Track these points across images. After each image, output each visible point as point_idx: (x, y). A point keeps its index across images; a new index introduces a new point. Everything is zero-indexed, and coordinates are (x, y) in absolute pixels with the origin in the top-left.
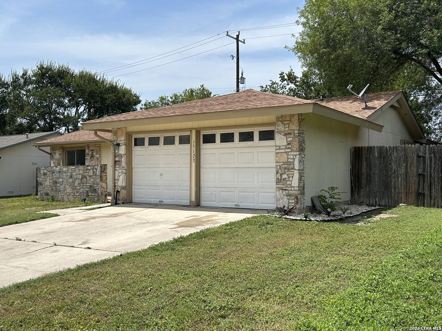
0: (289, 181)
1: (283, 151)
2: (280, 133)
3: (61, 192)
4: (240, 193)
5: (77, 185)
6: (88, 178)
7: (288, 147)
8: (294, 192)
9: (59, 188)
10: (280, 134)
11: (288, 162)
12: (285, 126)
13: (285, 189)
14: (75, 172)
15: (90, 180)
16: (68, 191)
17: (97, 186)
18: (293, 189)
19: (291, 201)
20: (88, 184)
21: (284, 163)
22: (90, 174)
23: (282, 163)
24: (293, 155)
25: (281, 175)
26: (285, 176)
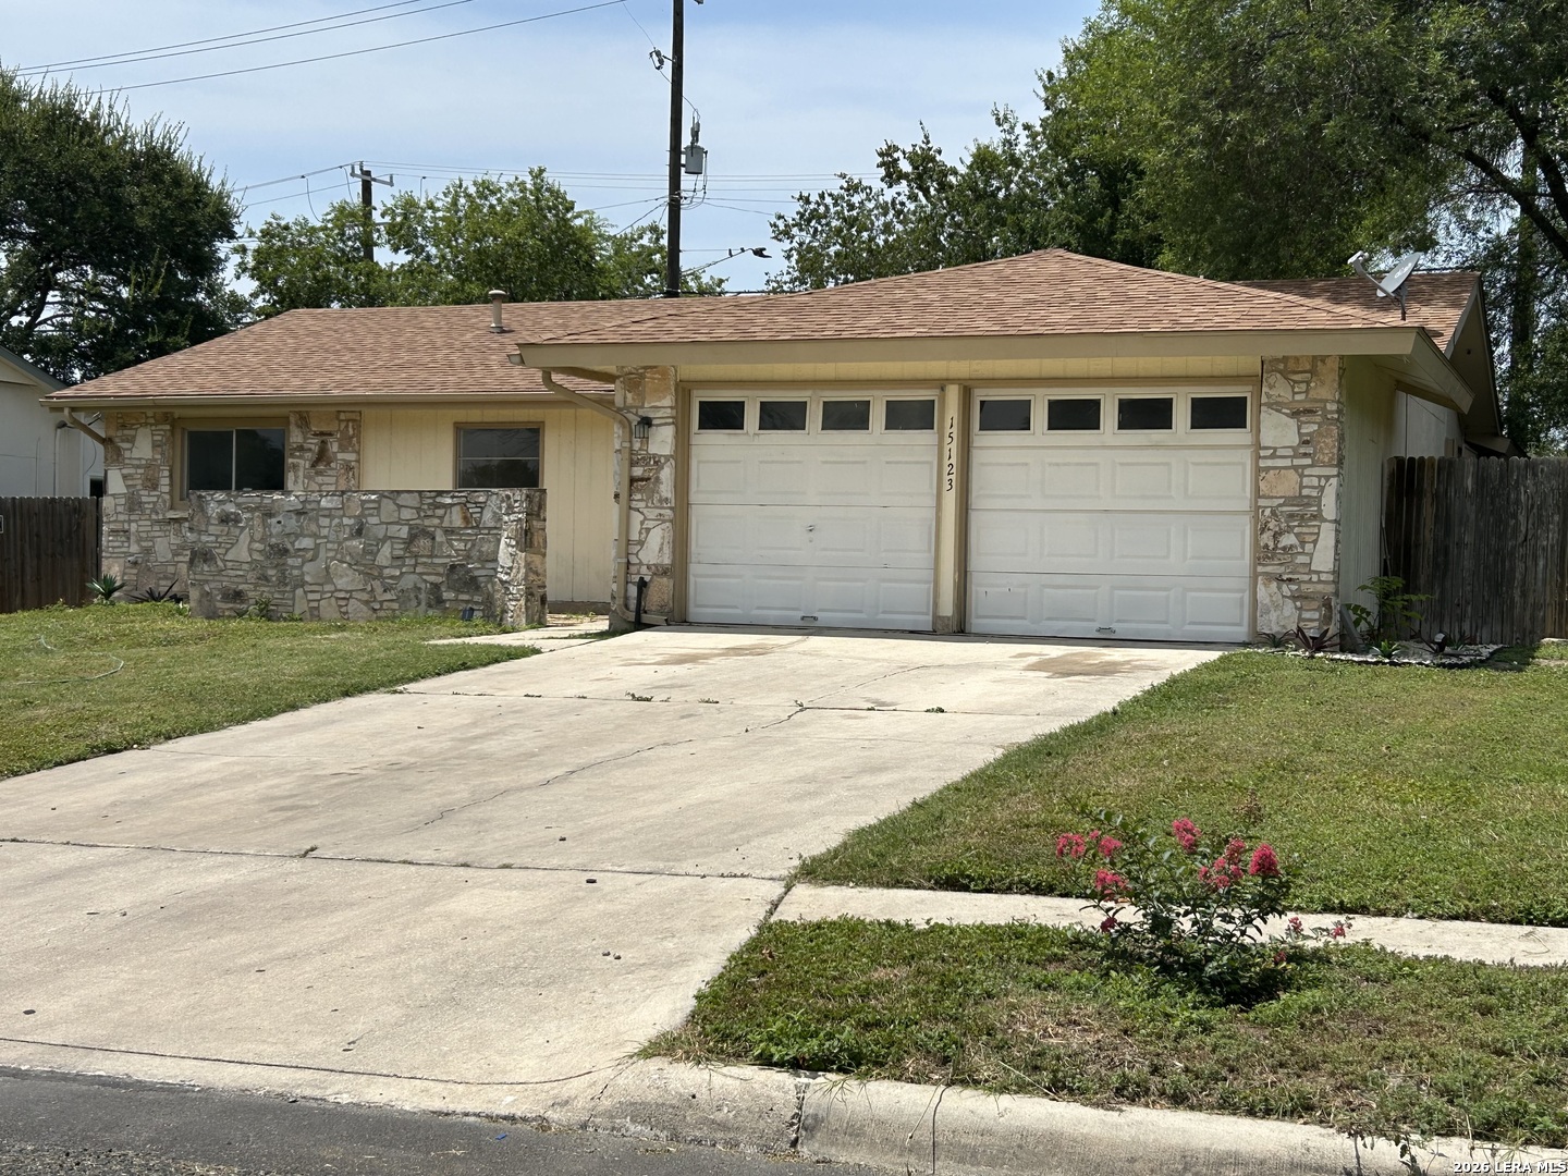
0: (1303, 553)
1: (1287, 462)
2: (1276, 406)
3: (307, 588)
4: (1117, 592)
5: (385, 563)
6: (440, 537)
7: (1302, 450)
8: (1320, 587)
9: (296, 572)
10: (1277, 411)
11: (1301, 496)
12: (1293, 387)
13: (1290, 580)
14: (378, 515)
15: (452, 546)
16: (341, 583)
17: (483, 568)
18: (1315, 578)
19: (1306, 615)
20: (436, 561)
21: (1289, 501)
22: (451, 522)
23: (1282, 501)
24: (1319, 477)
25: (1276, 536)
26: (1288, 540)
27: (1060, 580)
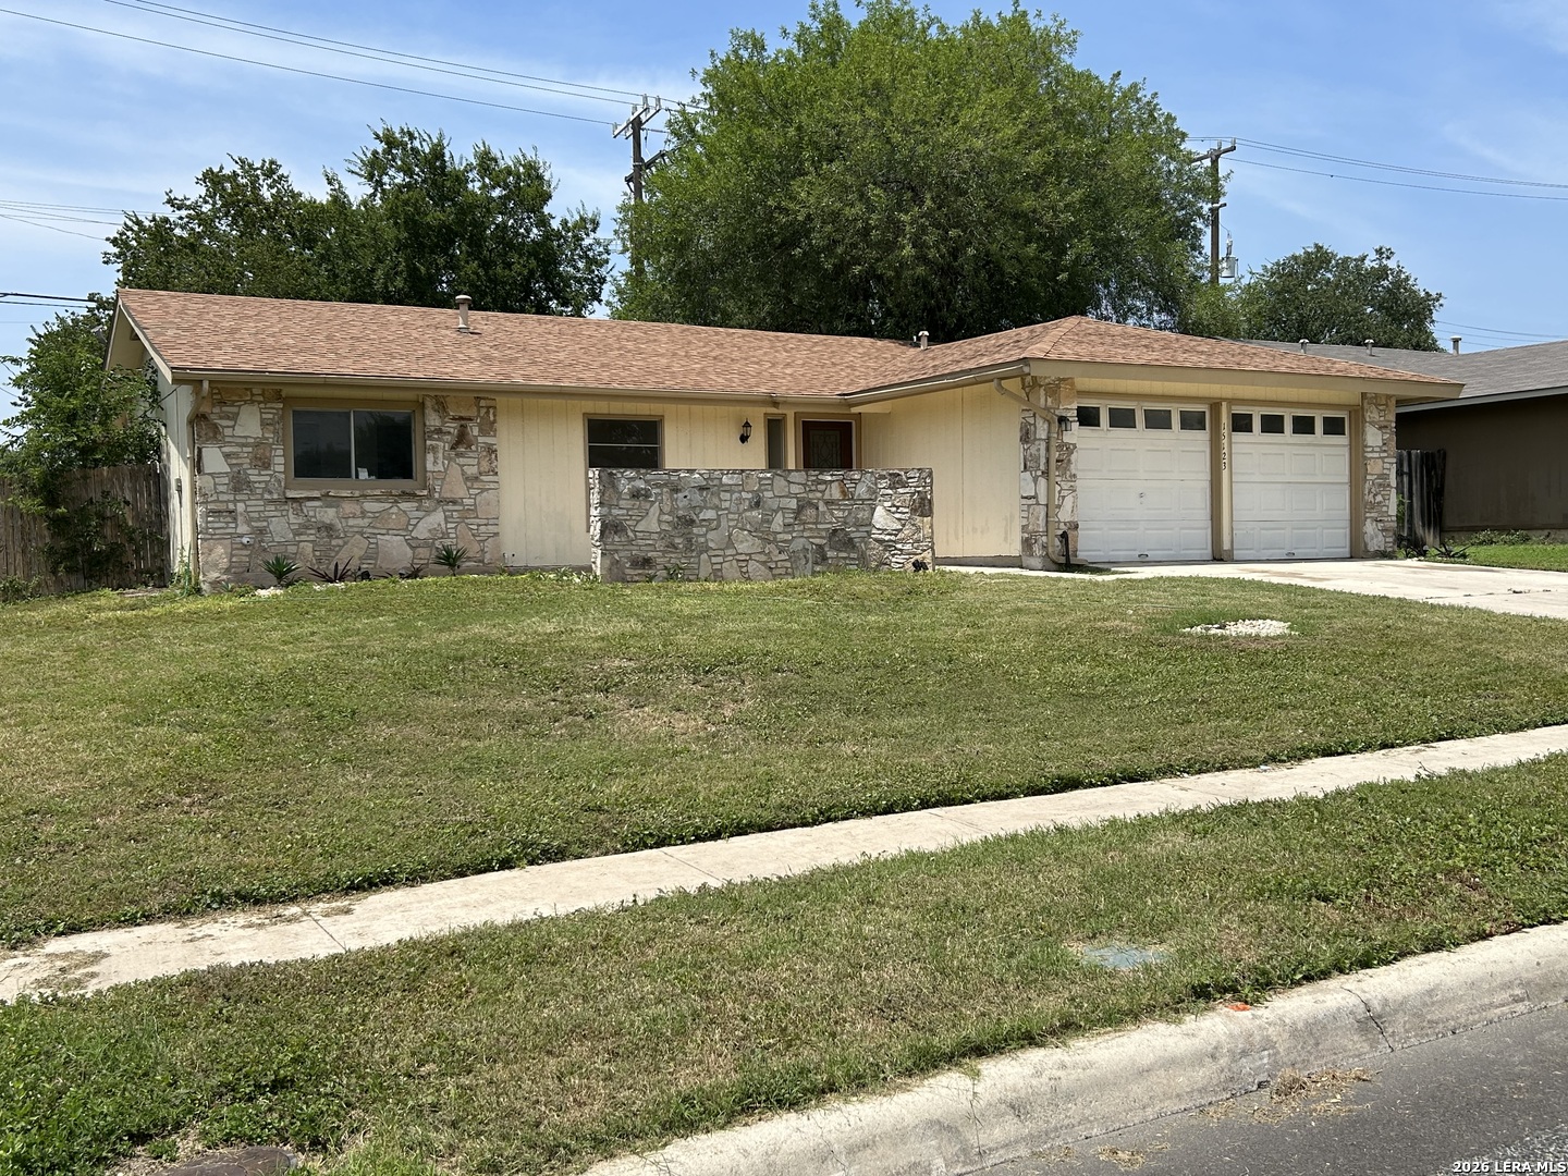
0: (1385, 506)
1: (1377, 455)
2: (1372, 423)
3: (711, 553)
4: (1294, 531)
5: (779, 529)
6: (822, 507)
7: (1383, 448)
8: (1392, 524)
9: (702, 540)
10: (1374, 425)
11: (1383, 474)
12: (1379, 413)
13: (1381, 520)
14: (772, 491)
15: (832, 514)
16: (741, 548)
17: (858, 531)
18: (1390, 519)
19: (1387, 540)
20: (819, 526)
21: (1379, 476)
22: (831, 495)
23: (1376, 476)
24: (1390, 463)
25: (1375, 496)
26: (1379, 498)
27: (1268, 525)
